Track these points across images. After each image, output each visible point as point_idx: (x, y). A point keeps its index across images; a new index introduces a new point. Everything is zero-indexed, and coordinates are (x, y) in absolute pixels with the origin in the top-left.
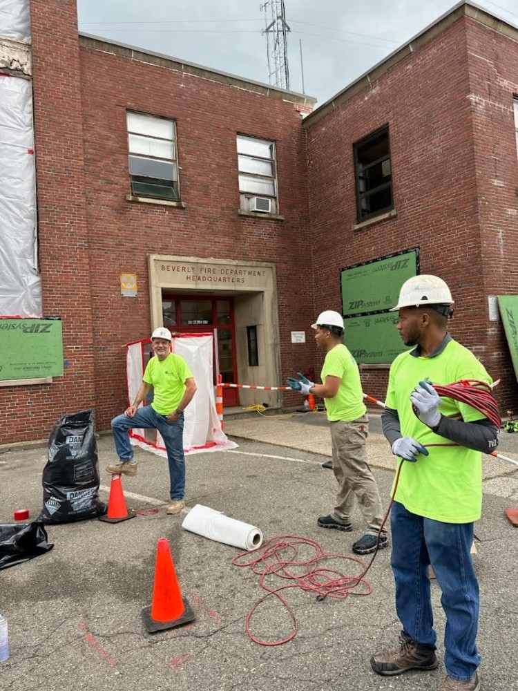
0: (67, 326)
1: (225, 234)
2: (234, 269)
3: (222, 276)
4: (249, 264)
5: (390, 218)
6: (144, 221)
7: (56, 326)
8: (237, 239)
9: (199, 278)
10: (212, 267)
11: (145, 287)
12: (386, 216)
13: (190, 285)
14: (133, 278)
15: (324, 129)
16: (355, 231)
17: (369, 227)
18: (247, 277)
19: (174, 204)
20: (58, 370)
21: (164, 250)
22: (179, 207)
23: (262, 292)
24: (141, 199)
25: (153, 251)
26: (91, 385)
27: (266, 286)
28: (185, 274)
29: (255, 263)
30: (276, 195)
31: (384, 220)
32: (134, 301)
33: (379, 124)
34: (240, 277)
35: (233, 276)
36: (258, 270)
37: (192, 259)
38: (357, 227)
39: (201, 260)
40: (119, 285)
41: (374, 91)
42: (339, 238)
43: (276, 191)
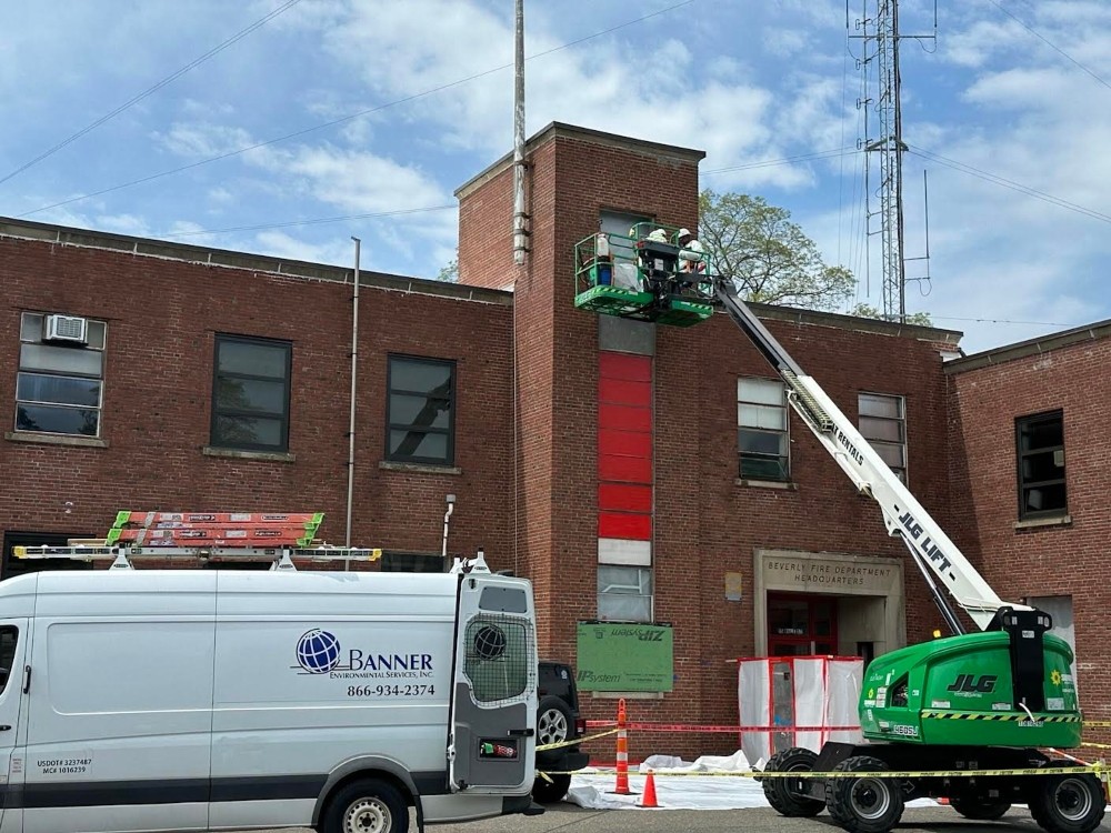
0: (677, 634)
1: (841, 521)
2: (852, 566)
3: (837, 576)
4: (870, 560)
5: (1063, 525)
6: (752, 508)
7: (668, 632)
8: (855, 526)
9: (810, 579)
10: (825, 564)
11: (749, 589)
12: (1058, 521)
13: (799, 588)
14: (738, 577)
15: (974, 384)
16: (1017, 529)
17: (1036, 529)
18: (866, 576)
19: (784, 486)
20: (667, 685)
21: (771, 544)
22: (791, 489)
23: (885, 597)
24: (751, 483)
25: (759, 545)
26: (697, 705)
27: (889, 589)
28: (795, 573)
29: (878, 559)
30: (906, 465)
31: (1056, 525)
32: (738, 604)
33: (1052, 406)
34: (858, 577)
35: (850, 575)
36: (880, 567)
37: (804, 555)
38: (1020, 525)
39: (814, 556)
40: (724, 586)
41: (1045, 363)
42: (994, 533)
43: (905, 460)
